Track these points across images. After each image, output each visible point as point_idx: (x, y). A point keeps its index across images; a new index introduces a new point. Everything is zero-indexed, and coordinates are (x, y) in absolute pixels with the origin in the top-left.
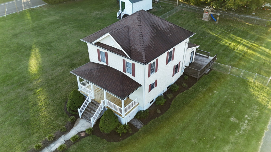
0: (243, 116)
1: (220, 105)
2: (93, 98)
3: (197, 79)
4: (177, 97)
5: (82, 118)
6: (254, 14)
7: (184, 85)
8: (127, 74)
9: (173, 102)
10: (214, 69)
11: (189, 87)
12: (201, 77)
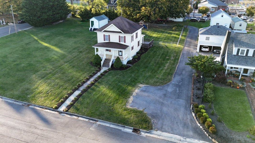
0: (171, 56)
1: (161, 55)
2: (105, 58)
3: (148, 49)
4: (142, 55)
5: (103, 67)
6: (164, 24)
7: (143, 51)
8: (121, 43)
9: (141, 57)
10: (154, 45)
11: (146, 52)
12: (150, 48)
